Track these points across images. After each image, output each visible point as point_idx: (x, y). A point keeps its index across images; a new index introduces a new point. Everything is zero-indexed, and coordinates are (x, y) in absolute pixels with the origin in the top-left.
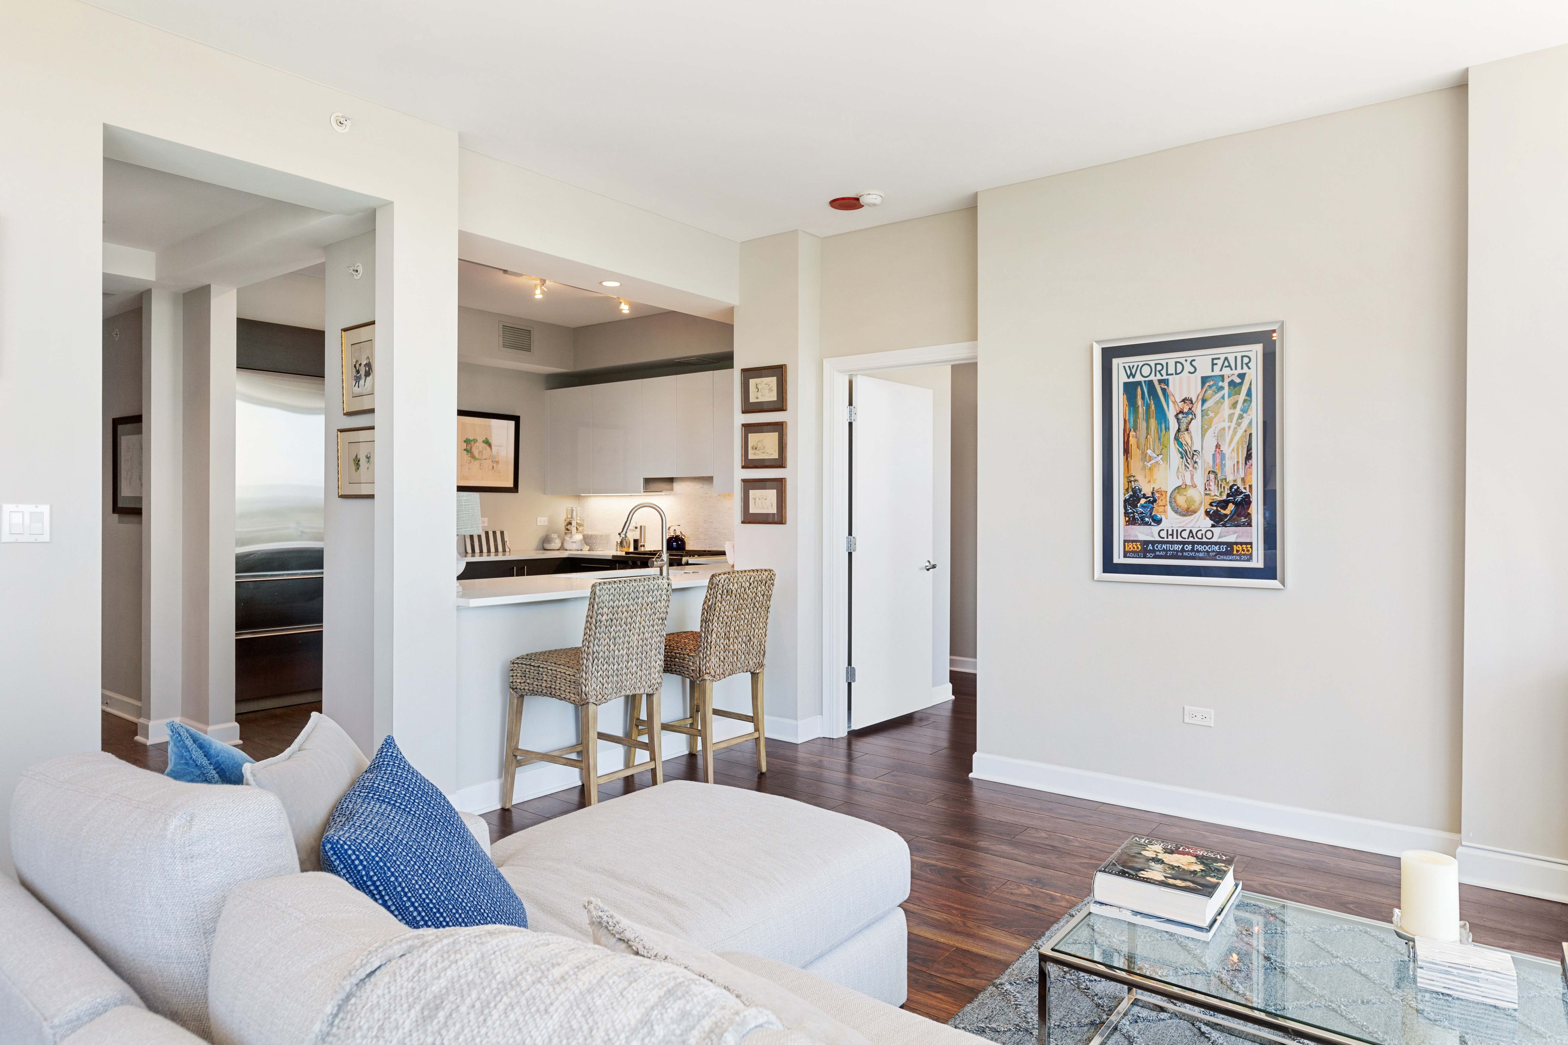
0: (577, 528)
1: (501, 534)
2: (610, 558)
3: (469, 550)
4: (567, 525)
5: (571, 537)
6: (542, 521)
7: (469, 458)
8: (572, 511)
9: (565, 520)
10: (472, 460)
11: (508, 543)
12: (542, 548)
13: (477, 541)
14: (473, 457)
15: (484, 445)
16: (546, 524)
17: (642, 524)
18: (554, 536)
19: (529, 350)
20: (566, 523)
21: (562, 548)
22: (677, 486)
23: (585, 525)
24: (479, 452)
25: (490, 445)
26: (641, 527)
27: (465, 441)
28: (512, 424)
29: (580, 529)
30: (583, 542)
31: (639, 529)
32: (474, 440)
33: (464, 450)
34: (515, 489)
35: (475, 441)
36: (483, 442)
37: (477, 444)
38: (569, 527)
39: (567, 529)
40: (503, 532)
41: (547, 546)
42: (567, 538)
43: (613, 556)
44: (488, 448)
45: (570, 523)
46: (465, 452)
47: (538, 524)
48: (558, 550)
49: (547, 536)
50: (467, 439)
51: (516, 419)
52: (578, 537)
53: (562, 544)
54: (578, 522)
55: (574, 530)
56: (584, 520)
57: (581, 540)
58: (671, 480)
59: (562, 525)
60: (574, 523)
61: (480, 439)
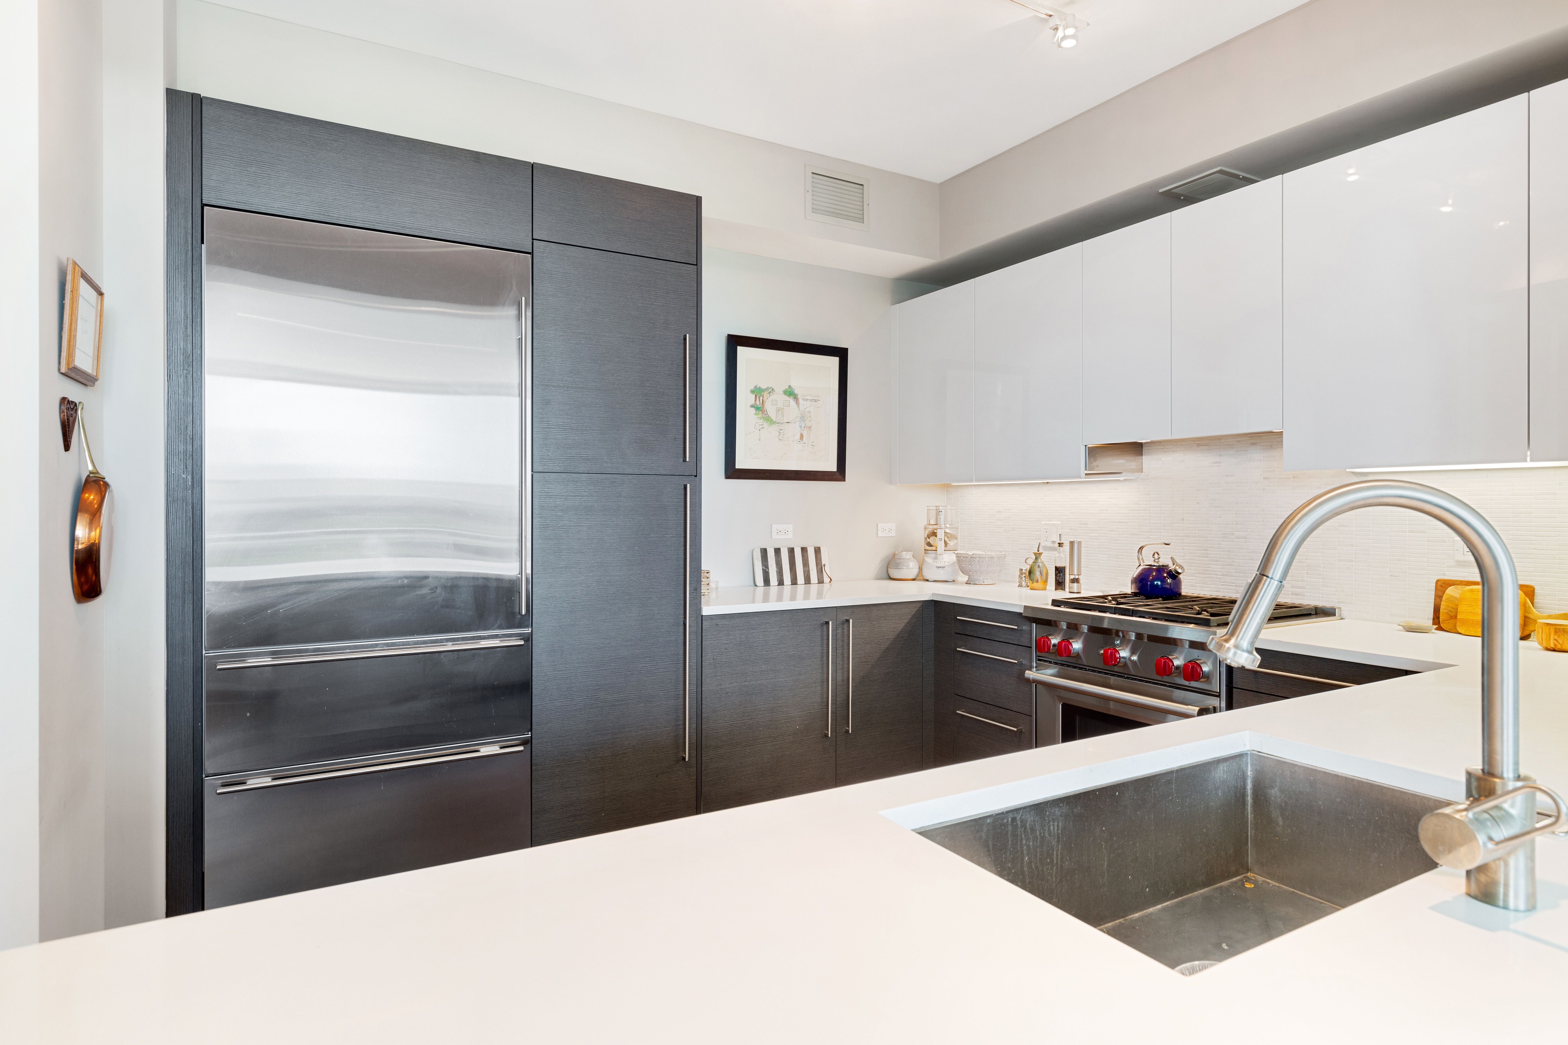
0: (945, 542)
1: (816, 551)
2: (1021, 611)
3: (760, 581)
4: (929, 537)
5: (936, 558)
6: (887, 529)
7: (761, 421)
8: (938, 512)
9: (925, 528)
10: (766, 425)
11: (827, 568)
12: (885, 575)
13: (774, 565)
14: (768, 419)
15: (786, 398)
16: (893, 534)
17: (1076, 539)
18: (907, 555)
19: (861, 220)
20: (927, 532)
21: (920, 577)
22: (1148, 461)
23: (959, 537)
24: (778, 410)
25: (796, 398)
26: (1072, 543)
27: (752, 392)
28: (835, 361)
29: (951, 543)
30: (957, 567)
31: (1067, 547)
32: (767, 389)
33: (752, 406)
34: (840, 474)
35: (771, 391)
36: (785, 392)
37: (773, 397)
38: (931, 540)
39: (929, 544)
40: (819, 548)
41: (894, 573)
42: (929, 559)
43: (1025, 607)
44: (792, 402)
45: (934, 534)
46: (753, 409)
47: (880, 535)
48: (914, 580)
49: (894, 555)
50: (755, 387)
51: (841, 354)
52: (949, 558)
53: (921, 569)
54: (948, 531)
55: (941, 546)
56: (957, 528)
57: (954, 563)
58: (1136, 448)
59: (920, 537)
60: (940, 534)
61: (780, 388)
